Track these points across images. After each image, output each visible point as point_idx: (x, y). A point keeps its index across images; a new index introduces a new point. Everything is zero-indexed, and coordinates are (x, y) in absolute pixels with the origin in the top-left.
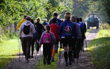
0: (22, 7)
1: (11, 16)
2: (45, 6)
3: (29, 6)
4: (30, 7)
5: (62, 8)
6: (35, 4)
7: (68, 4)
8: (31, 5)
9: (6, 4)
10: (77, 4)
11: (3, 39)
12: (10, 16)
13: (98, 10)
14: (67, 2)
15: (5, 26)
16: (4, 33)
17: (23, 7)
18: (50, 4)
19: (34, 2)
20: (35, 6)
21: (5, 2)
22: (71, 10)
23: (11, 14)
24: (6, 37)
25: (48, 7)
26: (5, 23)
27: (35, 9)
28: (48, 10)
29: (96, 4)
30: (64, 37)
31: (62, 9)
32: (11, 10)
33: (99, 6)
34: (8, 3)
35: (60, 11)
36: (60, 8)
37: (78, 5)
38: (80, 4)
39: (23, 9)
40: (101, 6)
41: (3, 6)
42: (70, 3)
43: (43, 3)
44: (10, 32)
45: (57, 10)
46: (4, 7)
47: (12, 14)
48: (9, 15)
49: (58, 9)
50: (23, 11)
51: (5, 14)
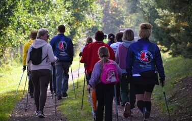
0: (36, 22)
1: (23, 34)
2: (67, 20)
3: (46, 20)
4: (48, 22)
5: (89, 22)
6: (53, 17)
7: (97, 17)
8: (49, 19)
9: (16, 18)
10: (108, 17)
11: (12, 65)
12: (21, 34)
13: (136, 25)
14: (95, 14)
15: (15, 47)
16: (13, 57)
17: (38, 22)
18: (73, 17)
19: (53, 15)
20: (54, 20)
21: (14, 16)
22: (100, 25)
23: (22, 31)
24: (16, 63)
25: (71, 22)
26: (15, 43)
27: (53, 25)
28: (71, 26)
29: (133, 18)
30: (138, 75)
31: (89, 24)
32: (22, 26)
33: (137, 20)
34: (18, 16)
35: (86, 26)
36: (86, 23)
37: (109, 19)
38: (112, 18)
39: (38, 24)
40: (139, 19)
41: (12, 20)
42: (99, 16)
43: (65, 17)
44: (21, 56)
45: (83, 25)
46: (13, 22)
47: (24, 32)
48: (20, 32)
49: (85, 25)
50: (38, 27)
51: (15, 31)
